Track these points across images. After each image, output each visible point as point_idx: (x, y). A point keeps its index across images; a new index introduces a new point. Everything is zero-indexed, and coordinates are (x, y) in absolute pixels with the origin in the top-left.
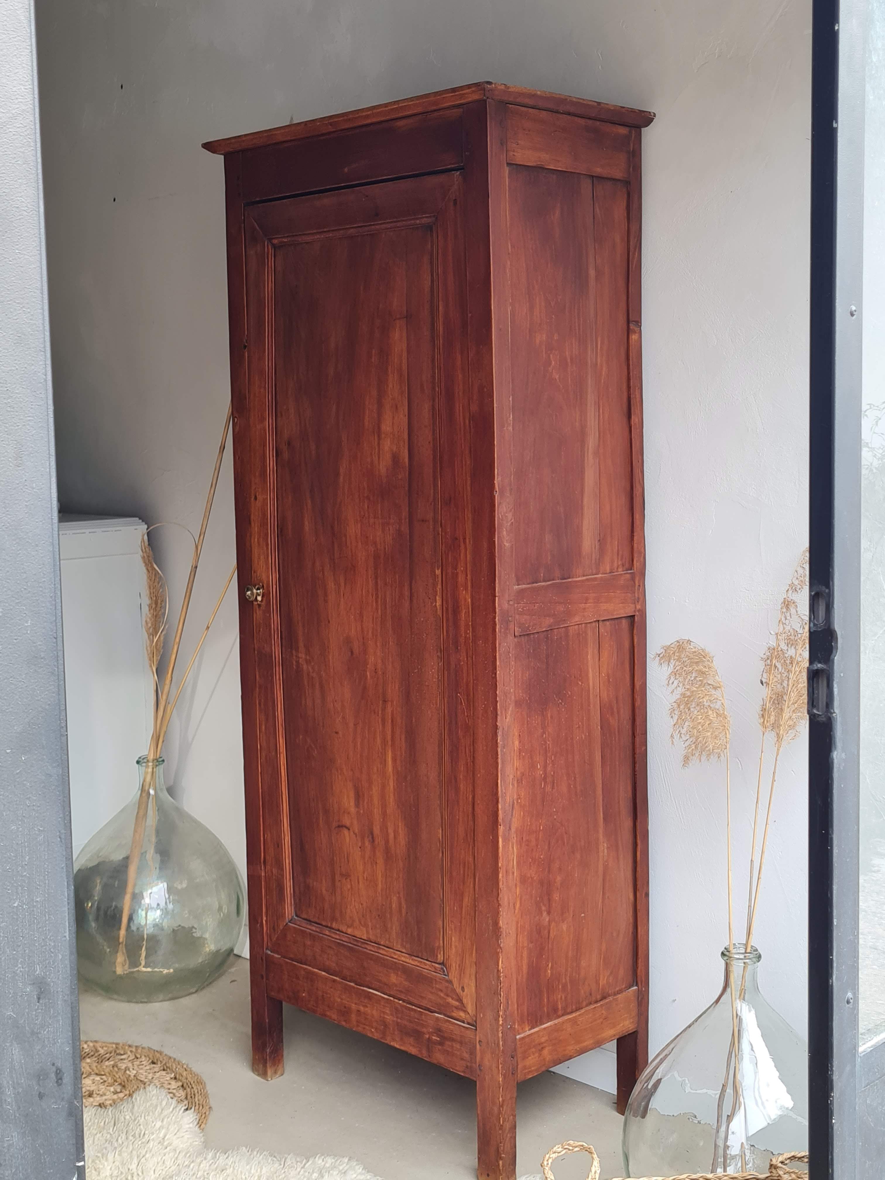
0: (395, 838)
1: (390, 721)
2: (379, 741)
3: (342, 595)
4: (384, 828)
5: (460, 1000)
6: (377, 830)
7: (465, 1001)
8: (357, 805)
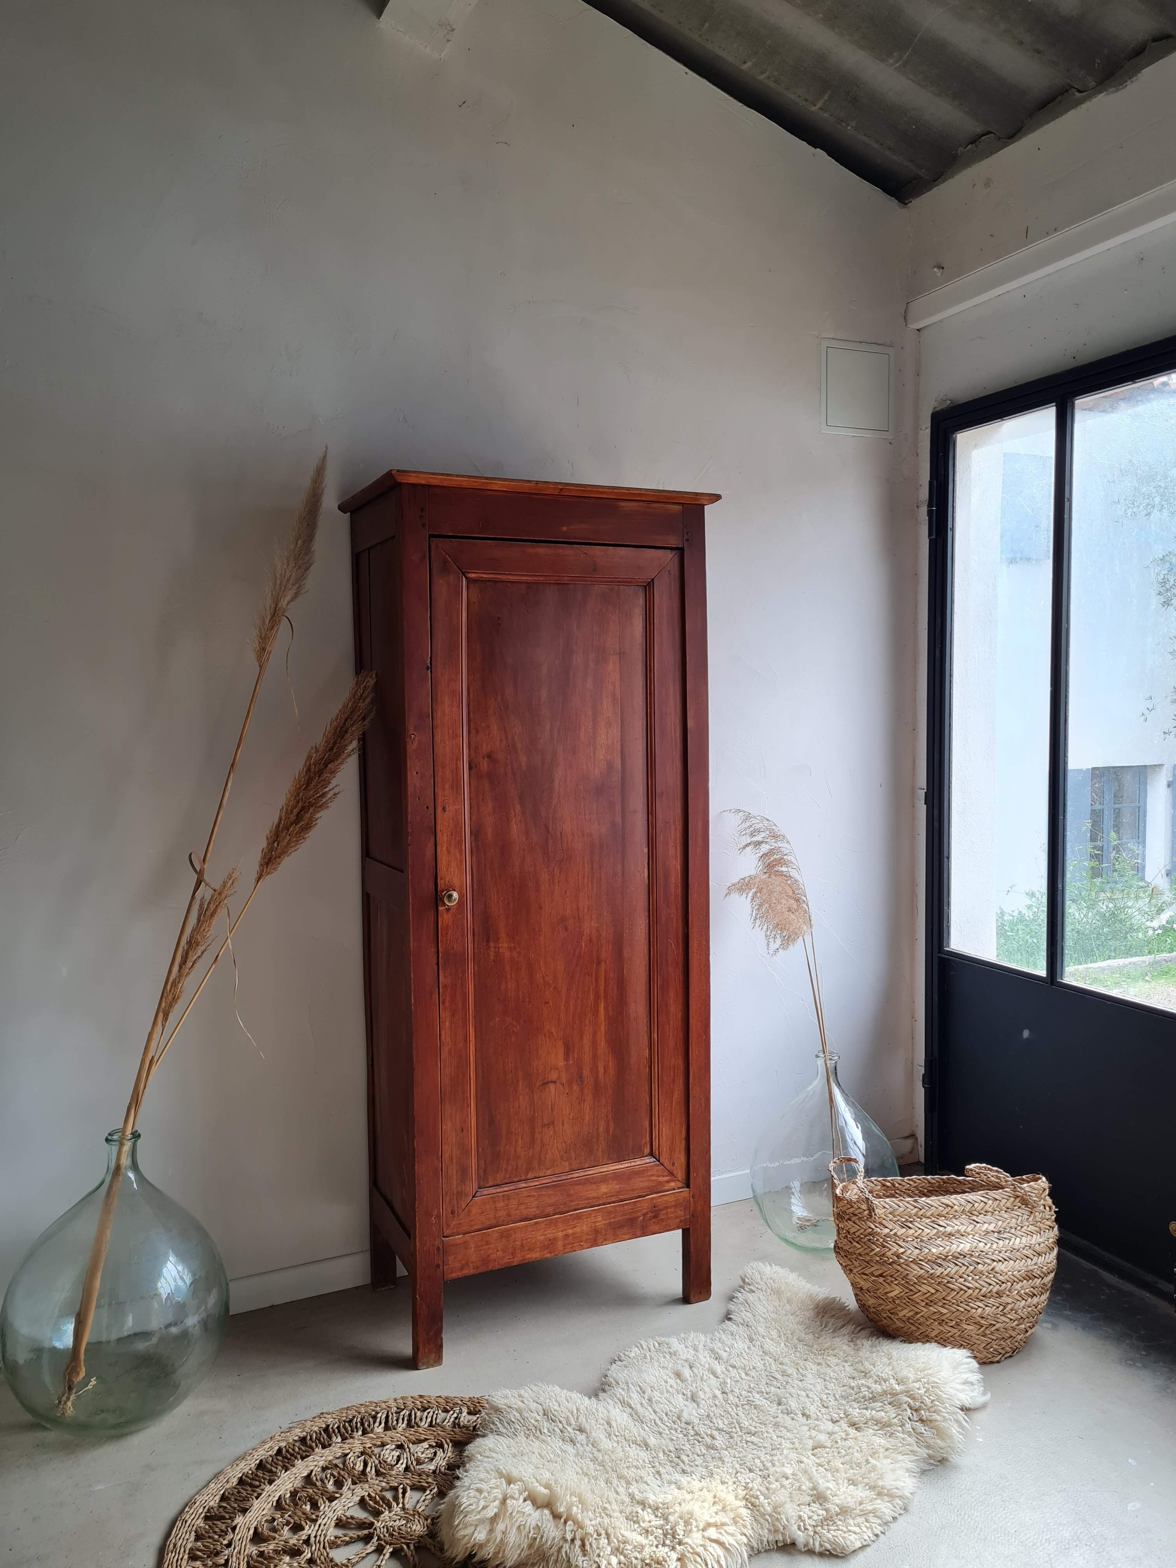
0: (605, 1072)
1: (603, 978)
2: (592, 997)
3: (557, 881)
4: (594, 1069)
5: (671, 1174)
6: (586, 1072)
7: (675, 1172)
8: (566, 1059)
